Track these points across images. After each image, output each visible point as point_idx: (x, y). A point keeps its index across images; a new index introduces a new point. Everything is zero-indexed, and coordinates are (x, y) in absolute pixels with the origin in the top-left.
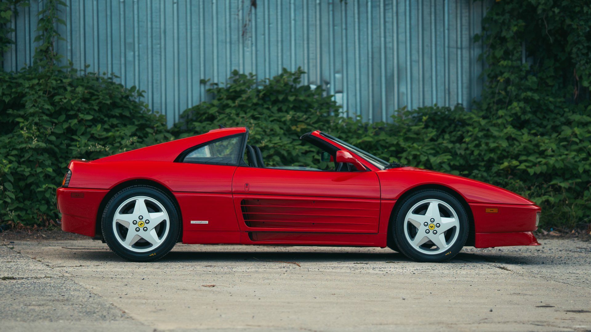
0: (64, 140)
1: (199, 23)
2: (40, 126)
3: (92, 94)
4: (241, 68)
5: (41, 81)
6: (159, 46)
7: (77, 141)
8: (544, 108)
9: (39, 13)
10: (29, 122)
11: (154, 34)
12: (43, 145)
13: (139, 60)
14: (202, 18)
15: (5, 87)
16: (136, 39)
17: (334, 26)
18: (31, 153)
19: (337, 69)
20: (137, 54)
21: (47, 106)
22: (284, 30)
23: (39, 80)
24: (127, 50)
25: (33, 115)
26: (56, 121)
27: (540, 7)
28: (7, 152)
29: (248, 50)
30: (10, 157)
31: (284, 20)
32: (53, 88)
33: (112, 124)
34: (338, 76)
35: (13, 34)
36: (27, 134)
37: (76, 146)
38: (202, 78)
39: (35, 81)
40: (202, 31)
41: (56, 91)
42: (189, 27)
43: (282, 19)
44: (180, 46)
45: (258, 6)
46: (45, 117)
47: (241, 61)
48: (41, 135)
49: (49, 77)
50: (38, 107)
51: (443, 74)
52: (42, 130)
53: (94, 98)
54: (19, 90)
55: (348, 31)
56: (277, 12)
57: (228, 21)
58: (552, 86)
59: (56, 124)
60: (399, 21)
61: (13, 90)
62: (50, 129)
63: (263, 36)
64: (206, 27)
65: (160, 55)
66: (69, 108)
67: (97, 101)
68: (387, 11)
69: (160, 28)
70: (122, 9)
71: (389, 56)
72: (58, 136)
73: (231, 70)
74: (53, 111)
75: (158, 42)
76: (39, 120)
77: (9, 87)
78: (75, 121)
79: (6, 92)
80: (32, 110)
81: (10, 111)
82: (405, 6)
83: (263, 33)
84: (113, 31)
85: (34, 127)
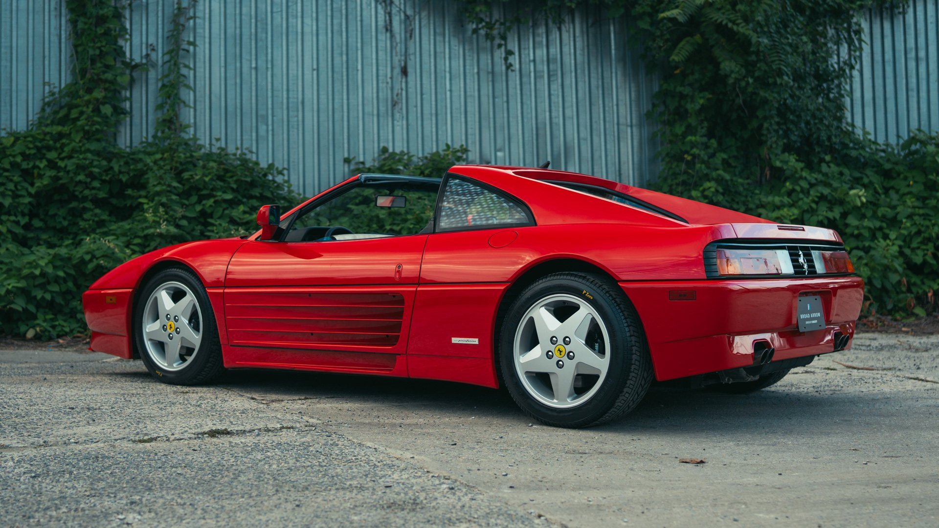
0: (197, 225)
1: (343, 92)
2: (168, 207)
3: (226, 171)
4: (391, 145)
5: (166, 155)
6: (296, 119)
7: (213, 225)
8: (733, 190)
9: (158, 80)
10: (154, 203)
11: (291, 105)
12: (173, 230)
13: (273, 135)
14: (345, 87)
15: (122, 163)
16: (270, 112)
17: (494, 97)
18: (158, 240)
19: (498, 147)
20: (270, 128)
21: (175, 184)
22: (439, 101)
23: (163, 154)
24: (259, 124)
25: (158, 194)
26: (186, 202)
27: (733, 76)
28: (128, 241)
29: (398, 123)
30: (132, 247)
31: (439, 90)
32: (181, 163)
33: (252, 206)
34: (499, 154)
35: (128, 104)
36: (153, 218)
37: (213, 231)
38: (346, 155)
39: (158, 156)
40: (345, 101)
41: (184, 167)
42: (330, 97)
43: (436, 89)
44: (321, 119)
45: (409, 74)
46: (174, 197)
47: (390, 137)
48: (170, 219)
49: (176, 151)
50: (165, 184)
51: (613, 154)
52: (171, 213)
53: (229, 175)
54: (140, 166)
55: (510, 104)
56: (430, 82)
57: (375, 90)
58: (735, 167)
59: (187, 206)
60: (566, 94)
61: (132, 167)
62: (180, 212)
63: (415, 109)
64: (351, 97)
65: (298, 129)
66: (201, 186)
67: (235, 178)
68: (551, 83)
69: (297, 98)
70: (254, 76)
71: (555, 132)
72: (189, 219)
73: (379, 146)
74: (181, 191)
75: (296, 113)
76: (167, 200)
77: (126, 163)
78: (211, 201)
79: (123, 170)
80: (158, 189)
81: (129, 192)
82: (571, 78)
83: (415, 104)
84: (244, 102)
85: (161, 209)
